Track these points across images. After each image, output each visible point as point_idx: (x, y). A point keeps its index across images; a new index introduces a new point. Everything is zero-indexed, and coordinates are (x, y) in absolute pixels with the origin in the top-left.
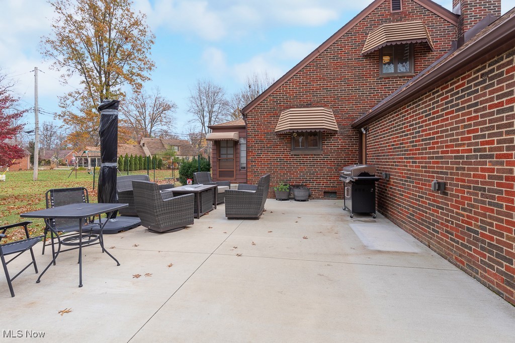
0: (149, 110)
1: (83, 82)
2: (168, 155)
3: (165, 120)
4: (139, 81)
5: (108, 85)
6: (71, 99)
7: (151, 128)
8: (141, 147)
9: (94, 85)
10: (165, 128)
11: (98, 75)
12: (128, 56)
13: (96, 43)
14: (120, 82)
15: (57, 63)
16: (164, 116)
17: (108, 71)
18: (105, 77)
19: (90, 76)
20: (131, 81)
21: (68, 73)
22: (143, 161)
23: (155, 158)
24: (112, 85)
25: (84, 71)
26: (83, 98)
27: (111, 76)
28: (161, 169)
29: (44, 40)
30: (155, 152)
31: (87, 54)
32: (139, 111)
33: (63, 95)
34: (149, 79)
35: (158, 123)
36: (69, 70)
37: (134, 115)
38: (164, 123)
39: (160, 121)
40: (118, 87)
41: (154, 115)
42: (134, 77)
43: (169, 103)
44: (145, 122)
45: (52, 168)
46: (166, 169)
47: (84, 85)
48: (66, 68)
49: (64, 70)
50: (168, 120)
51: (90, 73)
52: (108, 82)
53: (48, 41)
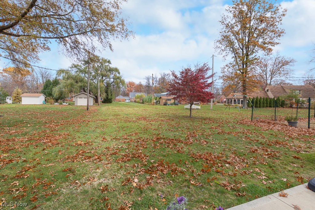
0: (269, 68)
1: (233, 57)
2: (290, 98)
3: (283, 73)
4: (270, 47)
5: (247, 55)
6: (227, 68)
7: (271, 79)
8: (265, 92)
9: (239, 57)
10: (283, 78)
11: (241, 51)
12: (262, 32)
13: (241, 33)
14: (255, 52)
15: (221, 50)
16: (283, 70)
17: (248, 47)
18: (246, 51)
19: (237, 53)
20: (264, 48)
21: (226, 54)
22: (269, 101)
23: (278, 99)
24: (250, 54)
25: (234, 51)
26: (233, 66)
27: (249, 50)
28: (283, 107)
29: (216, 42)
30: (278, 95)
31: (236, 41)
32: (262, 70)
33: (223, 67)
34: (278, 44)
35: (277, 75)
36: (226, 53)
37: (259, 73)
38: (282, 75)
39: (279, 74)
40: (254, 54)
41: (274, 70)
42: (266, 45)
43: (287, 60)
44: (266, 76)
45: (215, 104)
46: (288, 108)
47: (233, 59)
48: (225, 52)
49: (224, 53)
50: (286, 72)
51: (237, 51)
52: (248, 53)
53: (217, 41)
